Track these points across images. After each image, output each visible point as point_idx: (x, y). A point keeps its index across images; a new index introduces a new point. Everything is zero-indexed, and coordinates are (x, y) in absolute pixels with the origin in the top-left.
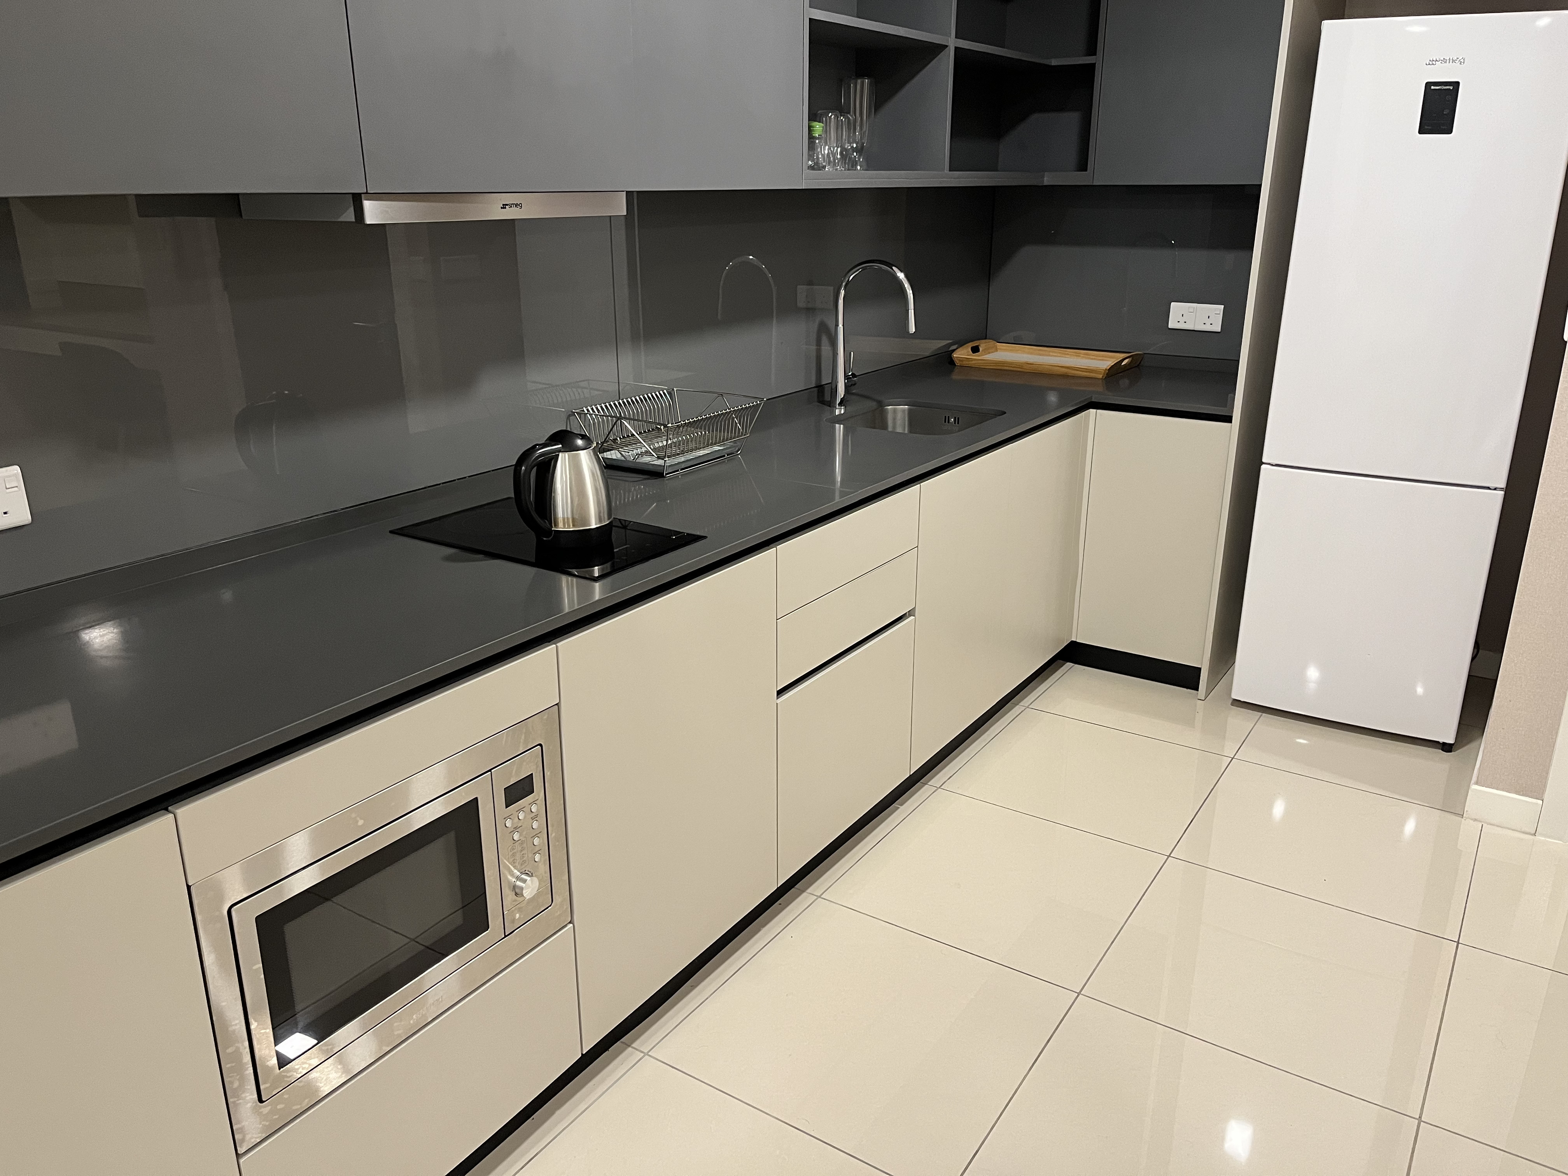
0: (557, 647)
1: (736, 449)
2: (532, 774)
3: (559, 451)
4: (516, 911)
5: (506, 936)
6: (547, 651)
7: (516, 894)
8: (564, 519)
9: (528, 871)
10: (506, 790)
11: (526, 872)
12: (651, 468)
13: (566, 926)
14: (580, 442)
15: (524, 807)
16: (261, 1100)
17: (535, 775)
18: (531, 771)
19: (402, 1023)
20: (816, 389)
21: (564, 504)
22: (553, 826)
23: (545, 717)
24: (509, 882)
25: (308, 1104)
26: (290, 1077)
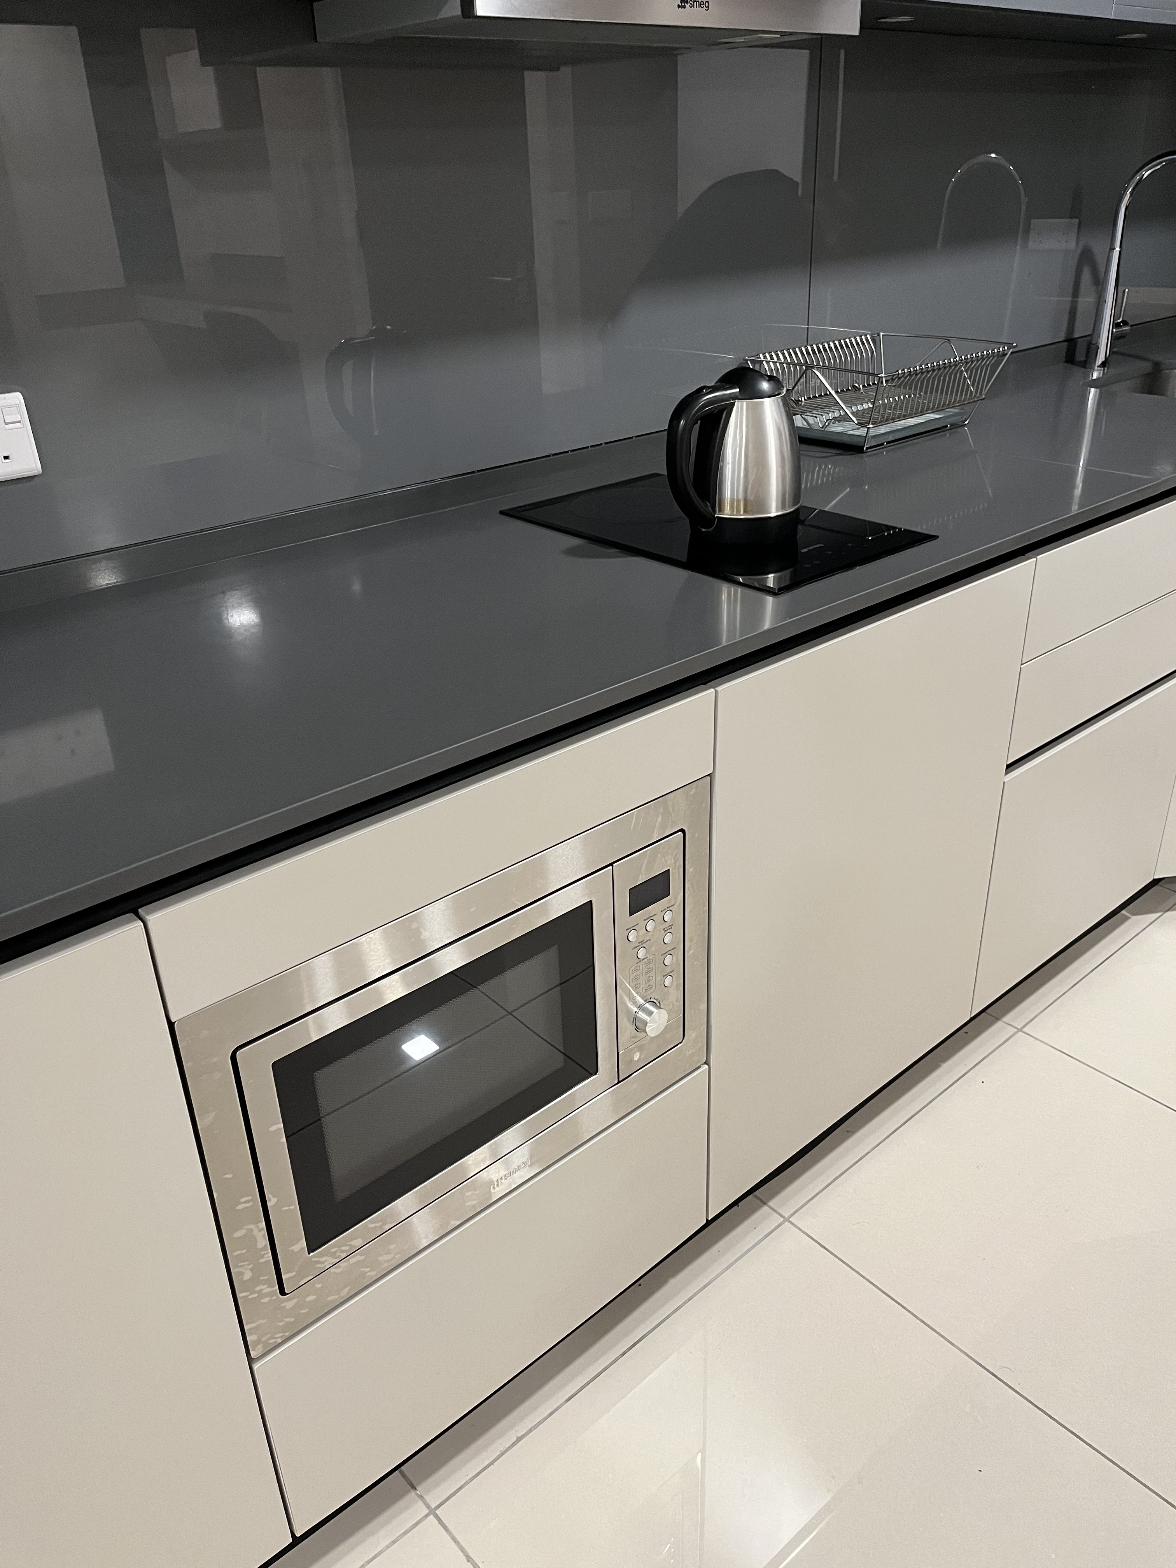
0: (716, 692)
1: (962, 418)
2: (669, 870)
3: (735, 397)
4: (635, 1050)
5: (619, 1082)
6: (702, 698)
7: (637, 1029)
8: (732, 501)
9: (655, 999)
10: (631, 891)
11: (652, 1000)
12: (846, 440)
13: (699, 1067)
14: (765, 386)
15: (655, 915)
16: (282, 1292)
17: (672, 871)
18: (667, 866)
19: (478, 1192)
20: (1066, 343)
21: (734, 480)
22: (691, 940)
23: (692, 793)
24: (629, 1011)
25: (348, 1293)
26: (323, 1263)
